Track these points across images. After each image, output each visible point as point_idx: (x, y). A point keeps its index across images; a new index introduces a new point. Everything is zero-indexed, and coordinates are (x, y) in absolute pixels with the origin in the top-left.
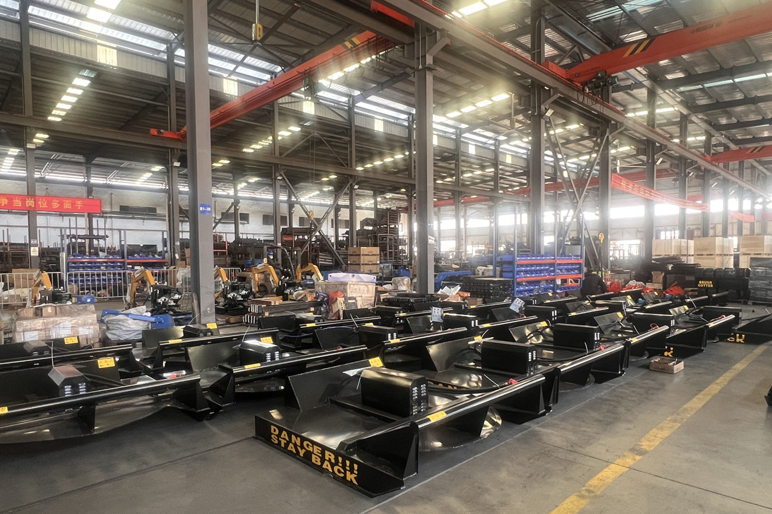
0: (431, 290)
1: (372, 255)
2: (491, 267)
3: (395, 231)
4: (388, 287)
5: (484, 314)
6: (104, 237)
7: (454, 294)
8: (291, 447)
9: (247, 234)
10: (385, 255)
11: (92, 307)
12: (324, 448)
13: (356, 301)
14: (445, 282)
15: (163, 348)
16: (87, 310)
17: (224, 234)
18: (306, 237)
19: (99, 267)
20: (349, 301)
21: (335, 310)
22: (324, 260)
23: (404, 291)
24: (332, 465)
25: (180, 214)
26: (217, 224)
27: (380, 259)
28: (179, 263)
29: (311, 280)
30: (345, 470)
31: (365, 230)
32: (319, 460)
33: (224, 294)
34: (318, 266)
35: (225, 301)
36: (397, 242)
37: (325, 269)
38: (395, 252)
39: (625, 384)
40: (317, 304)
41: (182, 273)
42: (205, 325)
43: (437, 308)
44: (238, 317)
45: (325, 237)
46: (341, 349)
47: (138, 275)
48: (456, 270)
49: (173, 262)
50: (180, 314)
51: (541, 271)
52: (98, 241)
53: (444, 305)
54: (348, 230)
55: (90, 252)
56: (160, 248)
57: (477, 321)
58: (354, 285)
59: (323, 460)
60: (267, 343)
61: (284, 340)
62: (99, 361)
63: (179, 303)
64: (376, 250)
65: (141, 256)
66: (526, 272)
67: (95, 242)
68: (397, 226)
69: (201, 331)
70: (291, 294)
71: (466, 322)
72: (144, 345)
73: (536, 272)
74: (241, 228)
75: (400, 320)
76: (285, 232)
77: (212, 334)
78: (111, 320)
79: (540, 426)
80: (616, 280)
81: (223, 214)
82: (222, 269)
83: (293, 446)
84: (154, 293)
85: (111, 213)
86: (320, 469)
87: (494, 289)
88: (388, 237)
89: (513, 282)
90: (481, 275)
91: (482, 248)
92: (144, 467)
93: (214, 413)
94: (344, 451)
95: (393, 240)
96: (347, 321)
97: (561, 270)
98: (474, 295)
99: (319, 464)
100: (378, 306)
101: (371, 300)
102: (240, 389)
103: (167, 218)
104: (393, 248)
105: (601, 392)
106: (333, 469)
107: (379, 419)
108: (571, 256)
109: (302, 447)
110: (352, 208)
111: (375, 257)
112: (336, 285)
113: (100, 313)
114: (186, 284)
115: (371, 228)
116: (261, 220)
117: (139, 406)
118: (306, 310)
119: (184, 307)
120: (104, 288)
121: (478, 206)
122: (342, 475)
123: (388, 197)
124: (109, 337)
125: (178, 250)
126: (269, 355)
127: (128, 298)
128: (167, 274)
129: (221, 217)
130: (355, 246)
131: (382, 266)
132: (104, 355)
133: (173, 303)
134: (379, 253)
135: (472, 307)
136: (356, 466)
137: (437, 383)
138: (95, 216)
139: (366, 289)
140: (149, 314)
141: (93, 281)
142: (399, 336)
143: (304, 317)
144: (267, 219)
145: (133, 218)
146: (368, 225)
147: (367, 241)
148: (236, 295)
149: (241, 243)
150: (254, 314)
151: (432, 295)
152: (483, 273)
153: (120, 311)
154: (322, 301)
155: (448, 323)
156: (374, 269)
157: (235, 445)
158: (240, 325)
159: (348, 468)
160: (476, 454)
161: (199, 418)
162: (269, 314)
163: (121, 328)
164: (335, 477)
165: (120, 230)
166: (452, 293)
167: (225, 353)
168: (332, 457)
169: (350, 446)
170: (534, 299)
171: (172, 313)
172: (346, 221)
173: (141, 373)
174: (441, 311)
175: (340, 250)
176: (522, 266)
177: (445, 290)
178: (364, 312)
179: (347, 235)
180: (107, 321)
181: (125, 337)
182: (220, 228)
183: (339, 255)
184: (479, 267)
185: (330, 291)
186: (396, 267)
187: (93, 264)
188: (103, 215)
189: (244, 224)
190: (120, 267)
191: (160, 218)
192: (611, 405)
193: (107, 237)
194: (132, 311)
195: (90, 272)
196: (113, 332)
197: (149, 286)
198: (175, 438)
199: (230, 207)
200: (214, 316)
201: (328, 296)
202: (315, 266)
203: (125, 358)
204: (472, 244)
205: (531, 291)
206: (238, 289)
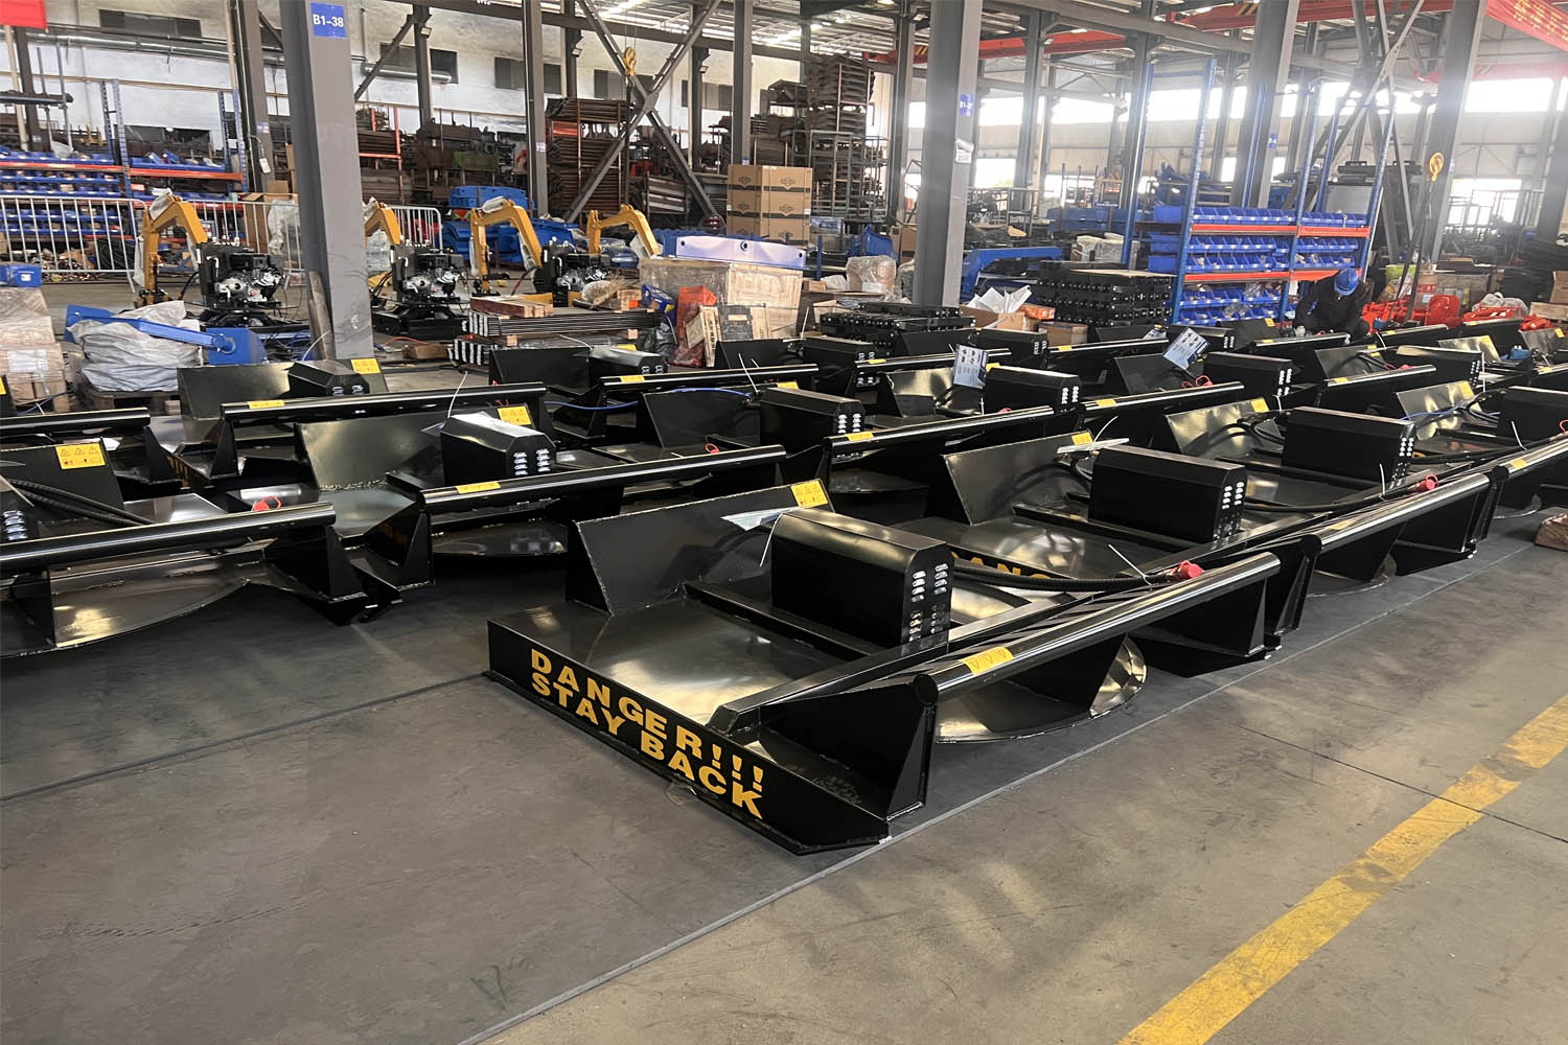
0: (951, 298)
1: (793, 190)
2: (1116, 240)
3: (856, 124)
4: (834, 283)
5: (1096, 371)
6: (63, 100)
7: (1012, 310)
8: (585, 708)
9: (452, 112)
10: (827, 192)
11: (37, 297)
12: (674, 720)
13: (750, 318)
14: (988, 277)
15: (235, 421)
16: (24, 306)
17: (391, 110)
18: (613, 130)
19: (56, 186)
20: (732, 318)
21: (692, 341)
22: (663, 196)
23: (878, 296)
24: (696, 765)
25: (263, 42)
26: (369, 77)
27: (813, 203)
28: (271, 184)
29: (628, 252)
30: (730, 779)
31: (774, 116)
32: (659, 746)
33: (395, 279)
34: (645, 213)
35: (399, 300)
36: (863, 156)
37: (663, 223)
38: (856, 186)
39: (1470, 580)
40: (645, 322)
41: (281, 212)
42: (348, 363)
43: (969, 350)
44: (436, 344)
45: (666, 132)
46: (716, 452)
47: (159, 212)
48: (1019, 242)
49: (255, 182)
50: (280, 327)
51: (1253, 257)
52: (47, 110)
53: (985, 341)
54: (727, 114)
55: (30, 142)
56: (218, 141)
57: (1076, 389)
58: (744, 272)
59: (670, 748)
60: (514, 422)
61: (562, 415)
62: (59, 449)
63: (276, 297)
64: (804, 176)
65: (166, 161)
66: (1212, 257)
67: (41, 112)
68: (863, 111)
69: (337, 380)
70: (576, 288)
71: (1046, 393)
72: (184, 409)
73: (1240, 257)
74: (439, 95)
75: (865, 377)
76: (557, 112)
77: (366, 391)
78: (97, 336)
79: (1242, 685)
80: (1448, 291)
81: (383, 47)
82: (388, 208)
83: (590, 706)
84: (206, 267)
85: (79, 30)
86: (661, 770)
87: (1122, 300)
88: (837, 140)
89: (1174, 281)
90: (1085, 261)
91: (1088, 184)
92: (198, 741)
93: (378, 605)
94: (726, 730)
95: (850, 152)
96: (728, 373)
97: (1306, 255)
98: (1065, 314)
99: (660, 756)
100: (812, 335)
101: (787, 317)
102: (443, 545)
103: (231, 54)
104: (849, 172)
105: (1405, 599)
106: (696, 774)
107: (816, 647)
108: (1340, 217)
109: (615, 711)
110: (740, 48)
111: (800, 196)
112: (697, 269)
113: (63, 313)
114: (293, 246)
115: (788, 112)
116: (491, 73)
117: (177, 577)
118: (616, 334)
119: (291, 308)
120: (75, 245)
121: (1087, 59)
122: (721, 791)
123: (840, 21)
124: (93, 382)
125: (265, 147)
126: (521, 458)
127: (139, 275)
128: (240, 215)
129: (379, 58)
130: (746, 163)
131: (816, 222)
132: (75, 433)
133: (259, 298)
134: (810, 185)
135: (1063, 349)
136: (758, 773)
137: (969, 556)
138: (35, 40)
139: (776, 285)
140: (195, 325)
141: (42, 223)
142: (870, 420)
143: (611, 355)
144: (506, 72)
145: (138, 49)
146: (783, 101)
147: (780, 149)
148: (427, 283)
149: (438, 138)
150: (478, 339)
151: (953, 310)
152: (1093, 254)
153: (115, 311)
154: (660, 311)
155: (997, 391)
156: (798, 229)
157: (435, 694)
158: (441, 368)
159: (738, 776)
160: (1073, 752)
161: (343, 616)
162: (519, 340)
163: (121, 360)
164: (703, 795)
165: (103, 82)
166: (1008, 308)
167: (404, 443)
168: (696, 743)
169: (744, 719)
170: (1228, 334)
171: (260, 324)
172: (723, 88)
173: (181, 484)
174: (980, 359)
175: (703, 171)
176: (1204, 239)
177: (990, 299)
178: (771, 352)
179: (723, 130)
180: (82, 338)
181: (133, 384)
182: (380, 92)
183: (703, 185)
184: (1079, 238)
185: (682, 286)
186: (853, 227)
187: (39, 177)
188: (56, 35)
189: (443, 82)
190: (114, 188)
191: (212, 52)
192: (1432, 636)
193: (70, 100)
194: (149, 312)
195: (31, 196)
196: (102, 367)
197: (190, 244)
198: (278, 666)
199: (404, 29)
200: (371, 337)
201: (676, 302)
202: (638, 213)
203: (137, 444)
204: (1063, 172)
205: (1216, 310)
206: (433, 268)
